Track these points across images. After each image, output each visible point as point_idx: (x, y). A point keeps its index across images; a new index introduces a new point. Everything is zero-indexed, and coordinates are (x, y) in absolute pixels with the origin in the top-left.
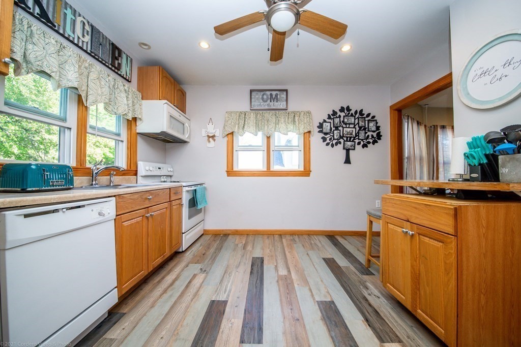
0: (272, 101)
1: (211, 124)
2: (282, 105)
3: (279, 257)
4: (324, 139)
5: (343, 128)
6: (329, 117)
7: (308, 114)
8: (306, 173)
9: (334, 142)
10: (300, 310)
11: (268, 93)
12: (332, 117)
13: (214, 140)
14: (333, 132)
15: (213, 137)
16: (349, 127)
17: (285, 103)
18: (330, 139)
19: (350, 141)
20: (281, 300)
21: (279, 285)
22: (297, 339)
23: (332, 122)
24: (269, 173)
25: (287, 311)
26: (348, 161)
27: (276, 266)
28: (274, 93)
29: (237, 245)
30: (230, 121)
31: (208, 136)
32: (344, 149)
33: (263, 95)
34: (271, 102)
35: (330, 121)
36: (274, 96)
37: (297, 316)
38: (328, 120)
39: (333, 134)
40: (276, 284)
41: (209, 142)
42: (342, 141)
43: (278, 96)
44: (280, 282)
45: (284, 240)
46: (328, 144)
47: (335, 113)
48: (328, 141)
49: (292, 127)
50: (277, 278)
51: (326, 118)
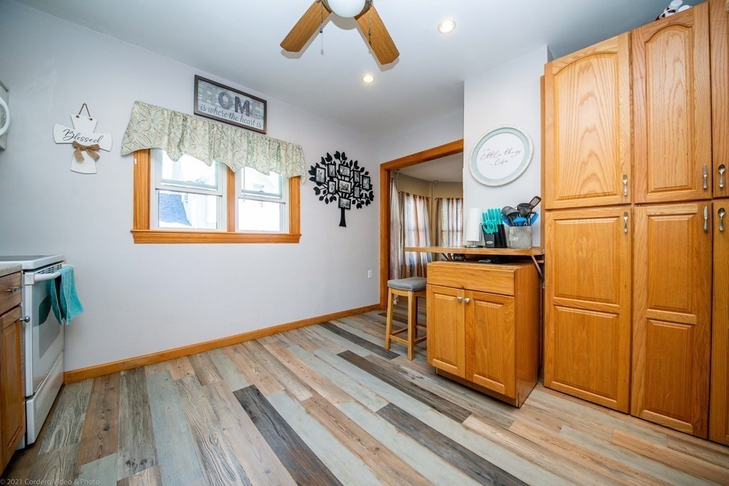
0: (239, 111)
1: (84, 117)
2: (258, 124)
3: (278, 375)
4: (318, 191)
5: (339, 180)
6: (323, 162)
7: (297, 150)
8: (293, 237)
9: (329, 196)
10: (368, 434)
11: (233, 95)
12: (327, 163)
13: (97, 158)
14: (328, 183)
15: (93, 150)
16: (344, 180)
17: (262, 122)
18: (324, 192)
19: (345, 198)
20: (336, 436)
21: (313, 416)
22: (397, 473)
23: (326, 168)
25: (356, 446)
26: (343, 224)
27: (287, 391)
28: (243, 99)
29: (181, 381)
30: (146, 123)
31: (76, 145)
32: (339, 207)
33: (222, 94)
34: (236, 111)
35: (323, 166)
36: (242, 104)
37: (372, 445)
38: (321, 166)
39: (328, 185)
40: (308, 417)
41: (80, 159)
42: (337, 196)
43: (251, 107)
44: (313, 412)
45: (265, 346)
46: (321, 199)
47: (329, 158)
48: (322, 194)
49: (275, 165)
50: (303, 409)
51: (319, 161)
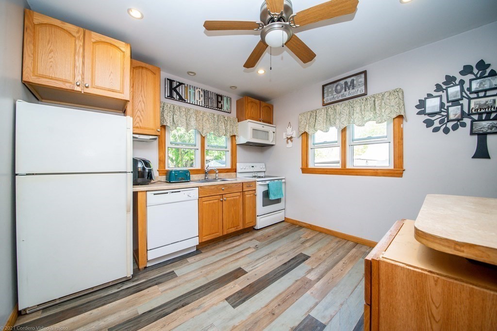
0: (347, 89)
1: (290, 127)
2: (360, 90)
4: (429, 123)
5: (470, 99)
6: (439, 88)
9: (450, 125)
11: (342, 82)
12: (444, 87)
13: (292, 141)
14: (448, 110)
15: (291, 138)
16: (485, 96)
17: (363, 87)
18: (441, 122)
19: (487, 119)
20: (280, 294)
21: (294, 283)
22: (256, 323)
23: (444, 95)
24: (344, 171)
25: (275, 303)
26: (482, 153)
27: (312, 269)
28: (349, 80)
29: (301, 238)
30: (303, 122)
31: (287, 138)
32: (472, 133)
33: (337, 86)
34: (345, 91)
35: (440, 93)
36: (349, 84)
37: (277, 311)
38: (435, 94)
39: (448, 112)
40: (294, 281)
41: (288, 143)
42: (467, 121)
43: (355, 82)
44: (298, 283)
45: (354, 250)
46: (436, 130)
47: (450, 80)
48: (437, 124)
49: (371, 116)
50: (299, 278)
51: (432, 90)
